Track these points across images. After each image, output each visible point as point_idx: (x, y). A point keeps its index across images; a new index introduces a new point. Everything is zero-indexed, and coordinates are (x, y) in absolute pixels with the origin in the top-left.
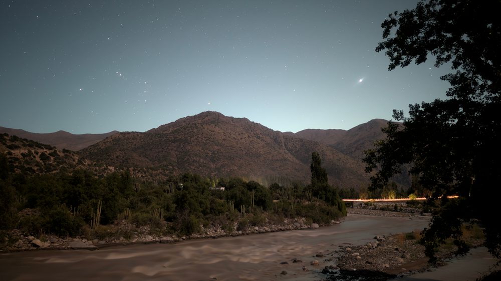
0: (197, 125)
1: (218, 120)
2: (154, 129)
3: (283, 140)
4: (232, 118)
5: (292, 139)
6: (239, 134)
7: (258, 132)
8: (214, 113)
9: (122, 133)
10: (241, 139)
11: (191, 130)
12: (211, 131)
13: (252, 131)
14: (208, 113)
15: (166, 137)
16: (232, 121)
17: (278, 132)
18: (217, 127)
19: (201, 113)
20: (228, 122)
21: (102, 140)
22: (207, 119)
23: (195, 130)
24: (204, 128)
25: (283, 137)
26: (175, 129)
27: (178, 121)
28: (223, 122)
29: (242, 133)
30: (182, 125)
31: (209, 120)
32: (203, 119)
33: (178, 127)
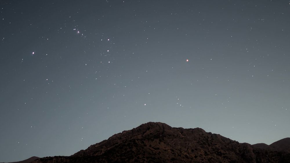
0: (137, 141)
1: (163, 133)
2: (82, 151)
3: (254, 156)
4: (181, 130)
5: (266, 153)
6: (193, 151)
7: (217, 146)
8: (157, 124)
10: (196, 157)
11: (128, 150)
12: (155, 149)
13: (209, 145)
14: (150, 126)
16: (182, 133)
17: (245, 145)
18: (162, 143)
19: (141, 126)
20: (176, 135)
22: (148, 132)
23: (134, 149)
24: (145, 145)
25: (254, 151)
26: (109, 149)
28: (170, 135)
29: (196, 149)
30: (117, 143)
31: (151, 134)
32: (144, 133)
33: (112, 147)
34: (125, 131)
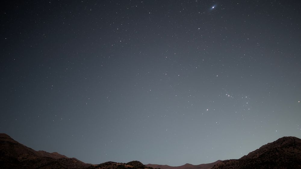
0: (278, 149)
1: (294, 143)
2: (245, 156)
9: (224, 162)
11: (274, 154)
12: (292, 153)
14: (284, 139)
15: (256, 162)
18: (295, 149)
19: (279, 140)
22: (284, 143)
23: (277, 154)
24: (284, 151)
26: (261, 154)
27: (261, 148)
28: (300, 144)
30: (265, 151)
31: (286, 144)
32: (281, 144)
33: (263, 153)
34: (269, 143)
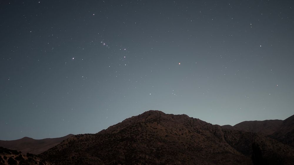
0: (141, 124)
1: (159, 118)
2: (104, 130)
3: (223, 134)
4: (172, 115)
5: (231, 132)
6: (180, 130)
7: (197, 127)
8: (156, 112)
9: (76, 136)
10: (182, 134)
11: (136, 129)
12: (154, 129)
13: (191, 126)
14: (151, 113)
15: (115, 137)
16: (173, 118)
17: (217, 126)
18: (159, 125)
19: (144, 113)
20: (168, 119)
21: (59, 143)
22: (149, 117)
23: (140, 129)
24: (147, 126)
25: (222, 130)
26: (122, 129)
27: (124, 122)
28: (164, 119)
29: (183, 129)
30: (128, 125)
31: (151, 118)
32: (146, 118)
33: (125, 127)
34: (133, 117)
